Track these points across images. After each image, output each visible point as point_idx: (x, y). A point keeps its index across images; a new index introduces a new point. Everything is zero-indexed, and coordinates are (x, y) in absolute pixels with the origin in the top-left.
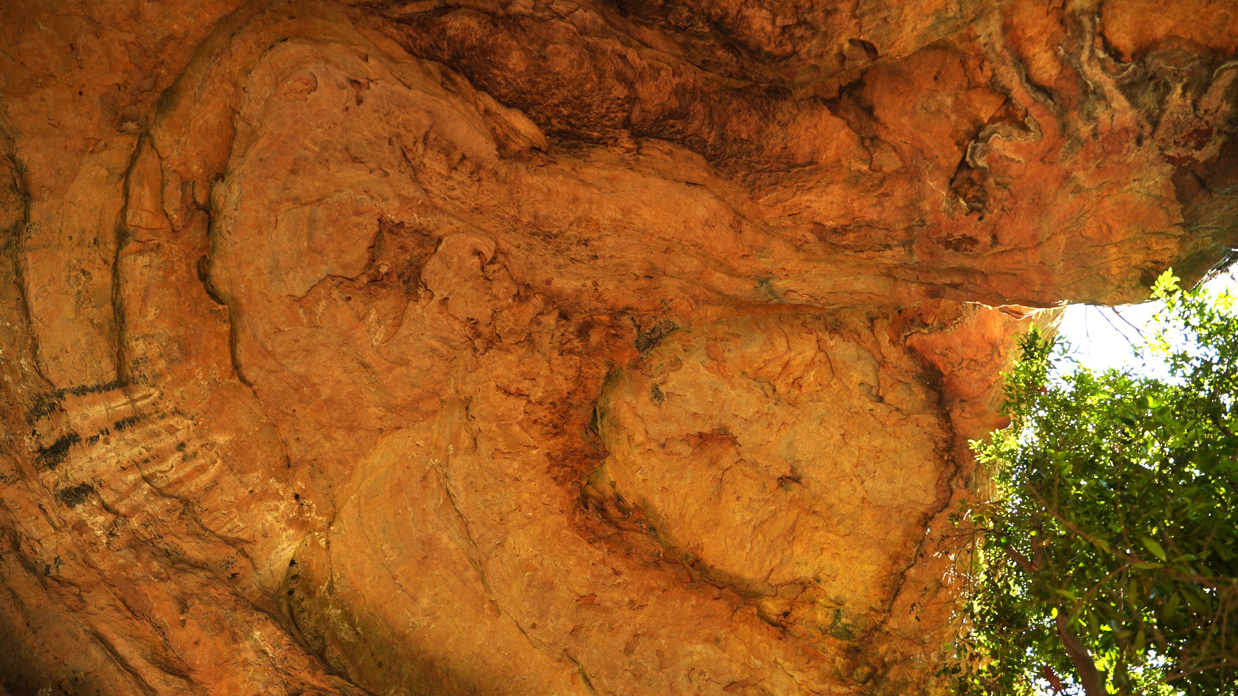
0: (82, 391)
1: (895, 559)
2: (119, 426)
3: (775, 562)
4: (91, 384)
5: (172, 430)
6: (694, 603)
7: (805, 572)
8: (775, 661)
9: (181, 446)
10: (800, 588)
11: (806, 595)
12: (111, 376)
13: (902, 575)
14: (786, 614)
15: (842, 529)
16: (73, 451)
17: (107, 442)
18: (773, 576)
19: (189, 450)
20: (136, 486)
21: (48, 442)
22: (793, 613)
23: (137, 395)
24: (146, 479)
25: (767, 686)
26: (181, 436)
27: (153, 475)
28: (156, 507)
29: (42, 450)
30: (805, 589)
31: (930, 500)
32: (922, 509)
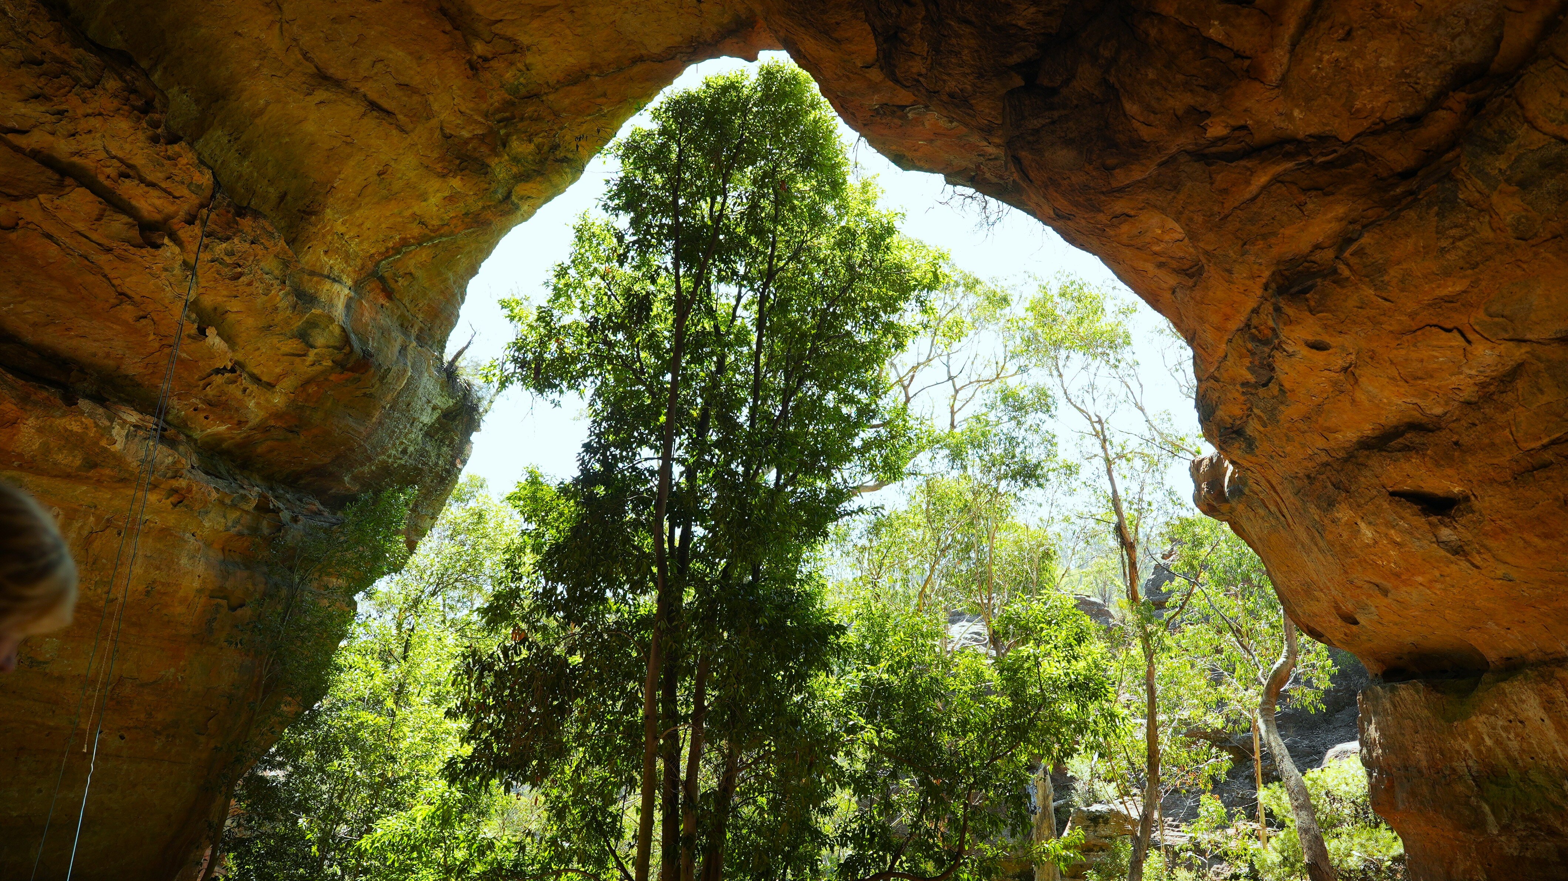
1: (593, 66)
3: (508, 17)
6: (423, 23)
7: (524, 39)
8: (451, 87)
10: (511, 48)
11: (511, 56)
13: (588, 76)
14: (486, 59)
15: (579, 31)
18: (499, 25)
22: (492, 63)
25: (431, 98)
30: (515, 51)
31: (656, 50)
32: (643, 52)
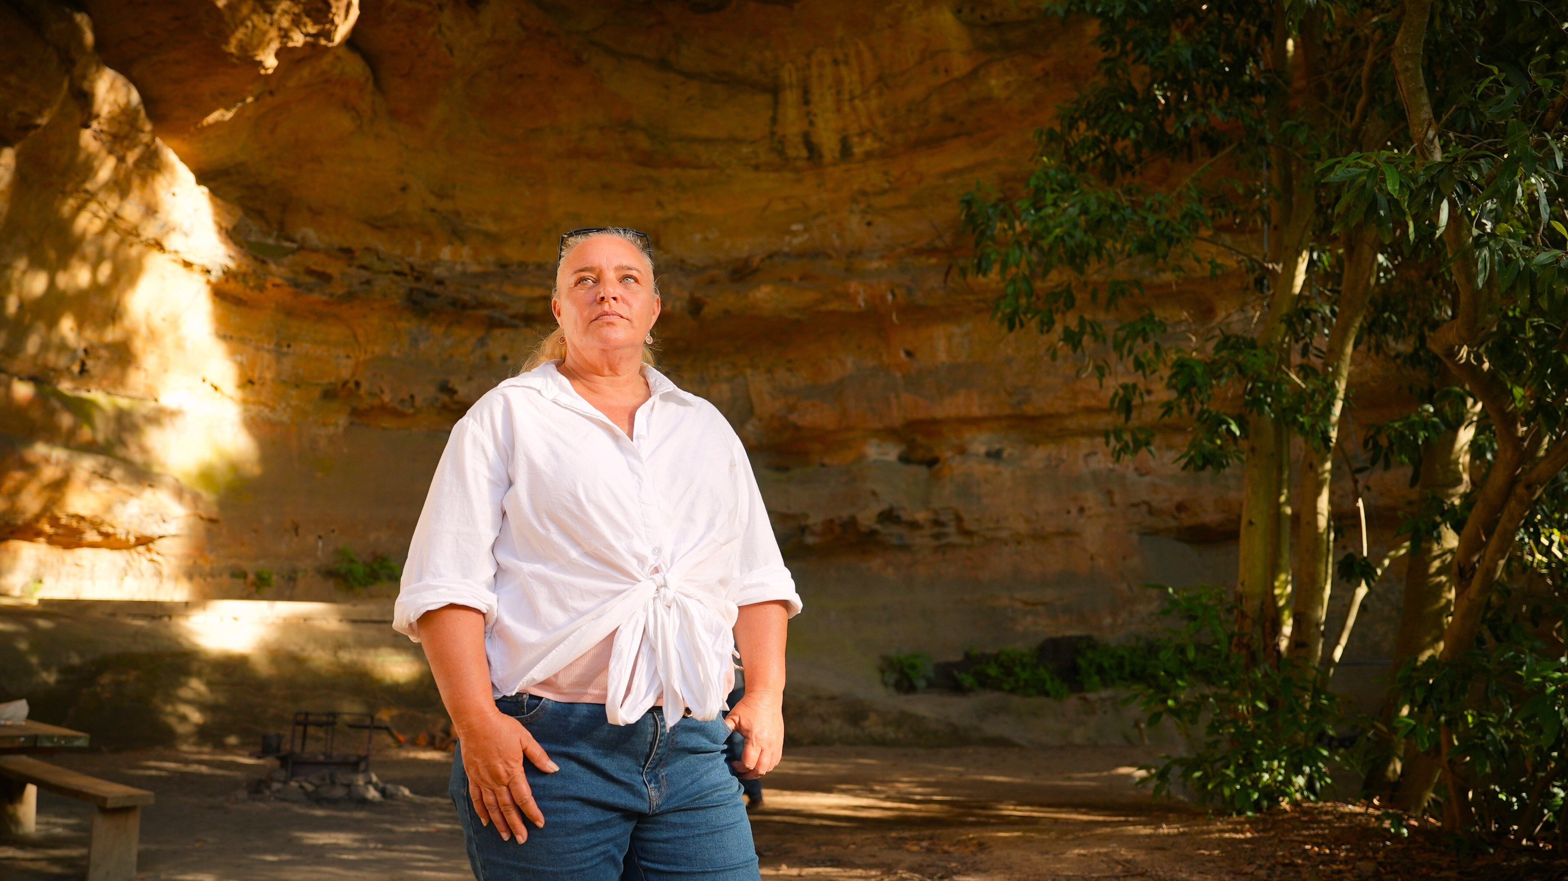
0: (774, 120)
2: (807, 102)
4: (770, 113)
5: (821, 64)
9: (836, 62)
12: (768, 98)
16: (815, 139)
17: (815, 115)
19: (841, 57)
20: (854, 109)
21: (804, 153)
23: (787, 80)
24: (852, 99)
26: (827, 59)
27: (851, 92)
28: (874, 103)
29: (809, 159)
